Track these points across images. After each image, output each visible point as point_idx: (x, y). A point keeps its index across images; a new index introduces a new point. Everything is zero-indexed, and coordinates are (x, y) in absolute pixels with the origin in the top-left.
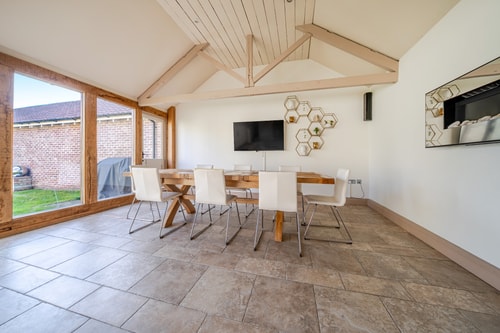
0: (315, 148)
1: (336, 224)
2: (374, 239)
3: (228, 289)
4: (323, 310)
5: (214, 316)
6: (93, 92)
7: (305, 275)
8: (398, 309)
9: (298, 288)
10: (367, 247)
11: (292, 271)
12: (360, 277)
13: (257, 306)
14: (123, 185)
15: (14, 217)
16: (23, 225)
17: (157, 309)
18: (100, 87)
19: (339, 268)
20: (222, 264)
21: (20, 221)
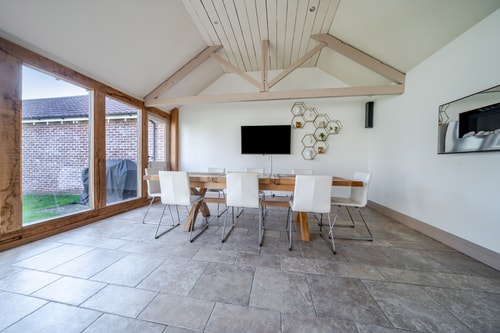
0: (320, 152)
1: (351, 223)
2: (389, 236)
3: (287, 288)
4: (381, 301)
5: (288, 314)
6: (103, 90)
7: (348, 271)
8: (441, 296)
9: (348, 283)
10: (387, 244)
11: (335, 268)
12: (395, 270)
13: (322, 301)
14: (123, 188)
15: (24, 225)
16: (33, 232)
17: (229, 312)
18: (108, 84)
19: (374, 263)
20: (266, 264)
21: (30, 228)
